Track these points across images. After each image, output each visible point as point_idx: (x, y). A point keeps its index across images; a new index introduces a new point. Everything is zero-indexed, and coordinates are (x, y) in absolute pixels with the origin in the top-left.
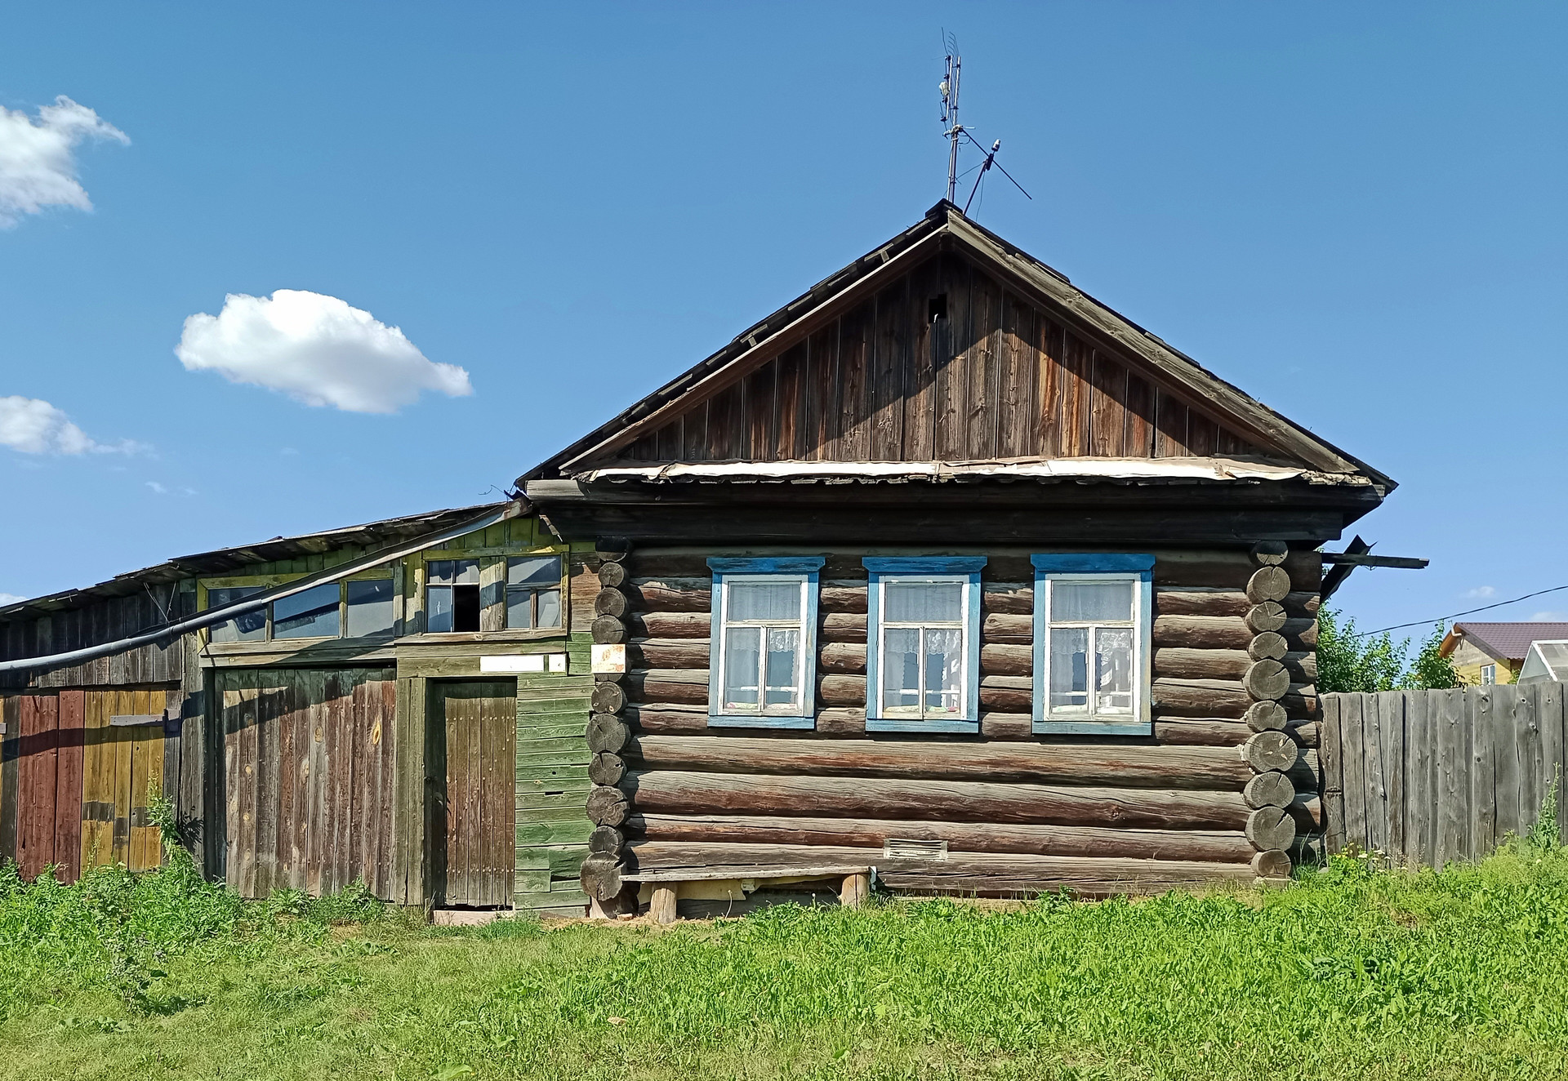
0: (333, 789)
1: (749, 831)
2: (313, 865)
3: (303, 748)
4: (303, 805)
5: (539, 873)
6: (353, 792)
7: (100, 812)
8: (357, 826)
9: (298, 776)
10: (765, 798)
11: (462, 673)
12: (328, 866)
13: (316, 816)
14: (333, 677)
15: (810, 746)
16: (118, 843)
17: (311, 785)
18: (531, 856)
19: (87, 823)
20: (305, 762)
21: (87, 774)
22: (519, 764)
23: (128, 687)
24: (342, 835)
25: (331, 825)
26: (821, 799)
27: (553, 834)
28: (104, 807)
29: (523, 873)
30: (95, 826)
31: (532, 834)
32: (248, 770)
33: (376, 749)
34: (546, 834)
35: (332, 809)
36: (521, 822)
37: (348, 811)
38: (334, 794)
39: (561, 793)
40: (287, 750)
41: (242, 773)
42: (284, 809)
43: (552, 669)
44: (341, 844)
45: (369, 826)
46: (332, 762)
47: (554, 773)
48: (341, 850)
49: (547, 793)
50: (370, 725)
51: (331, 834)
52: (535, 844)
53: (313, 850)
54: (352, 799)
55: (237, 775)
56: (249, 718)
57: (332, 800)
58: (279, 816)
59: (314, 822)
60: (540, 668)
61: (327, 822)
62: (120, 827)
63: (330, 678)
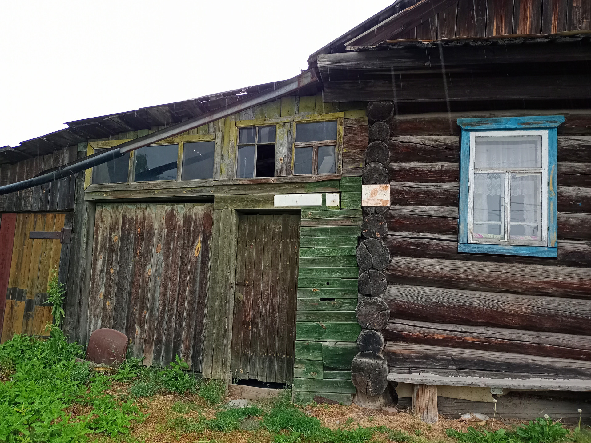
0: (166, 287)
1: (496, 342)
2: (148, 341)
3: (147, 259)
4: (144, 298)
5: (313, 363)
6: (179, 289)
7: (18, 295)
8: (180, 315)
9: (143, 276)
10: (512, 315)
11: (261, 207)
12: (159, 342)
13: (153, 305)
14: (172, 209)
15: (552, 273)
16: (27, 316)
17: (151, 283)
18: (307, 348)
19: (9, 301)
20: (149, 267)
21: (13, 269)
22: (301, 275)
23: (42, 212)
24: (170, 320)
25: (163, 312)
26: (565, 319)
27: (325, 332)
28: (21, 292)
29: (301, 362)
30: (14, 303)
31: (310, 331)
32: (112, 271)
33: (197, 260)
34: (319, 331)
35: (164, 301)
36: (301, 322)
37: (175, 303)
38: (166, 290)
39: (333, 299)
40: (137, 259)
41: (108, 272)
42: (133, 300)
43: (328, 203)
44: (169, 327)
45: (188, 315)
46: (167, 267)
47: (328, 284)
48: (168, 331)
49: (322, 299)
50: (194, 242)
51: (162, 318)
52: (313, 340)
53: (149, 330)
54: (179, 294)
55: (105, 274)
56: (115, 236)
57: (165, 294)
58: (129, 304)
59: (152, 310)
60: (319, 203)
61: (160, 310)
62: (29, 306)
63: (169, 209)
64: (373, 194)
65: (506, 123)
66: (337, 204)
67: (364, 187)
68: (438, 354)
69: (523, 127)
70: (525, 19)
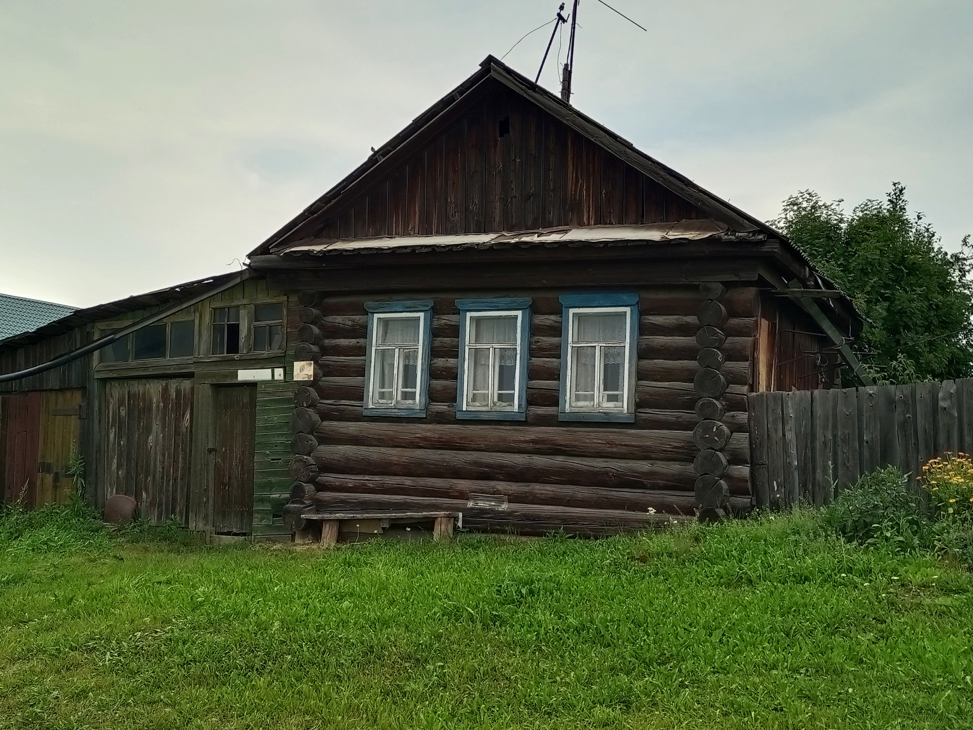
0: (164, 455)
1: (387, 487)
2: (152, 504)
3: (148, 430)
4: (148, 465)
5: (265, 512)
6: (174, 457)
7: (47, 468)
8: (175, 479)
9: (147, 446)
10: (396, 464)
11: (229, 381)
12: (160, 505)
13: (155, 472)
14: (166, 384)
15: (423, 429)
16: (55, 487)
17: (152, 452)
18: (262, 500)
19: (40, 475)
20: (151, 437)
21: (41, 444)
22: (257, 440)
23: (62, 390)
24: (168, 485)
25: (162, 478)
26: (429, 466)
27: (274, 487)
28: (49, 465)
29: (258, 512)
30: (43, 477)
31: (263, 487)
32: (122, 443)
33: (187, 430)
34: (270, 486)
35: (163, 468)
36: (258, 479)
37: (172, 470)
38: (165, 458)
39: (280, 459)
40: (141, 430)
41: (119, 444)
42: (139, 468)
43: (276, 378)
44: (168, 491)
45: (182, 479)
46: (164, 436)
47: (276, 446)
48: (167, 494)
49: (272, 460)
50: (184, 414)
51: (162, 483)
52: (265, 494)
53: (153, 494)
54: (174, 461)
55: (116, 445)
56: (123, 410)
57: (164, 462)
58: (137, 472)
59: (154, 476)
60: (270, 378)
61: (161, 476)
62: (56, 479)
63: (164, 384)
64: (302, 370)
65: (396, 307)
66: (282, 378)
67: (295, 363)
68: (349, 499)
69: (407, 310)
70: (415, 213)
